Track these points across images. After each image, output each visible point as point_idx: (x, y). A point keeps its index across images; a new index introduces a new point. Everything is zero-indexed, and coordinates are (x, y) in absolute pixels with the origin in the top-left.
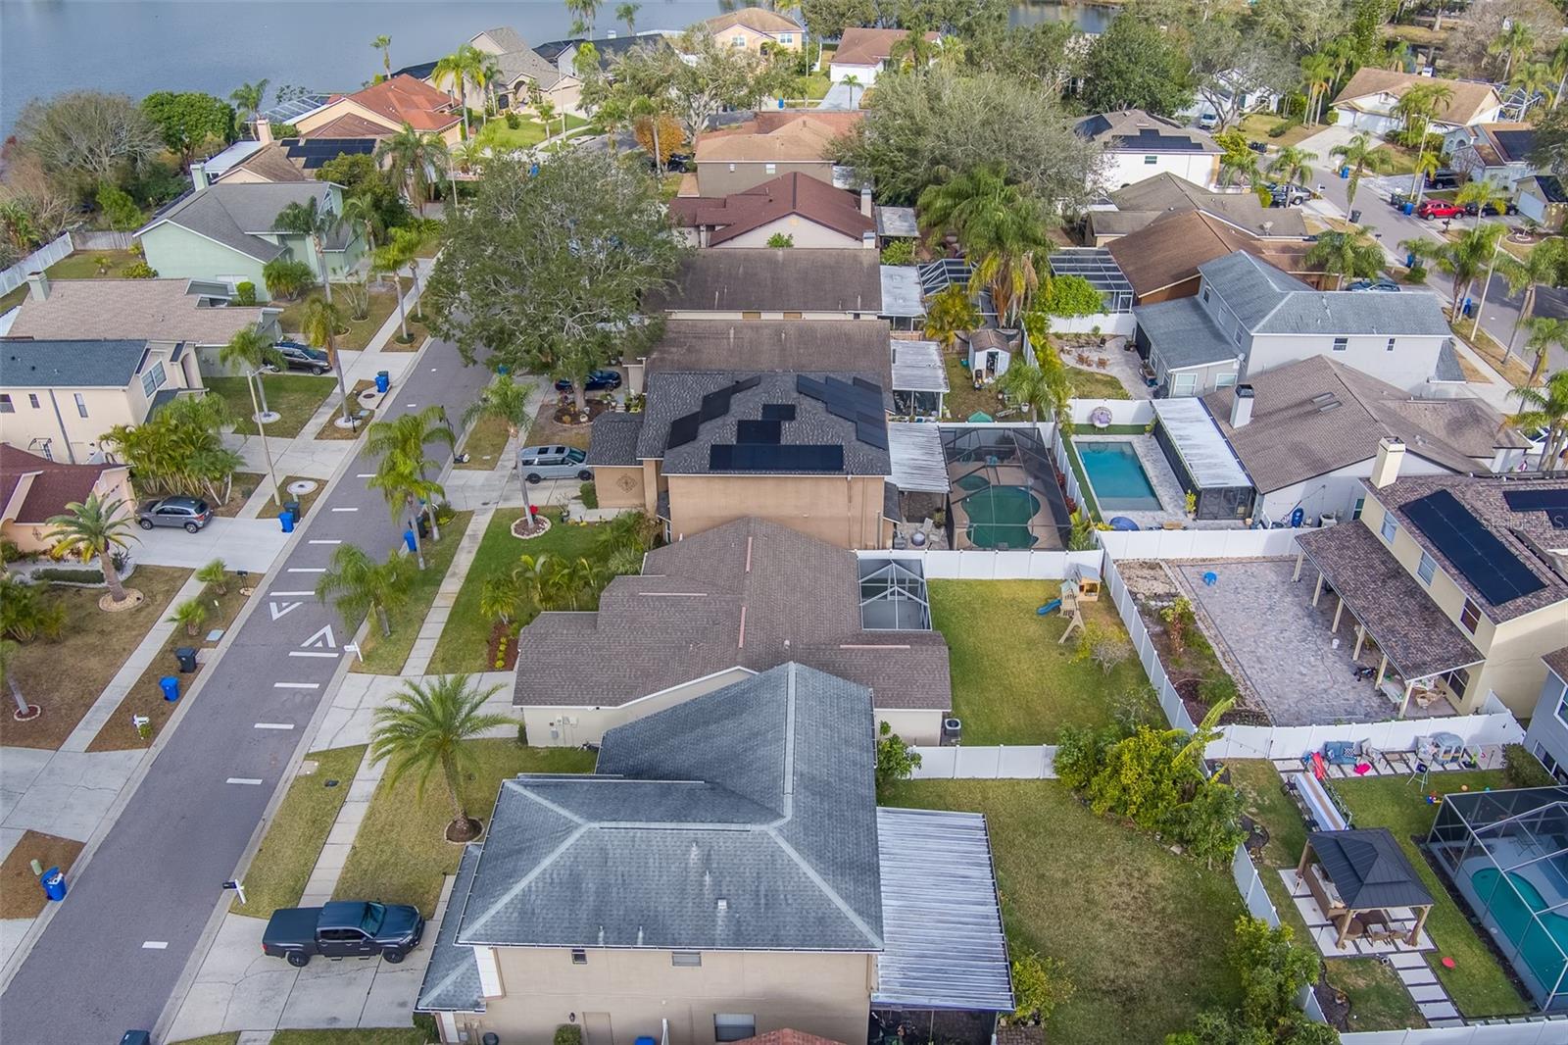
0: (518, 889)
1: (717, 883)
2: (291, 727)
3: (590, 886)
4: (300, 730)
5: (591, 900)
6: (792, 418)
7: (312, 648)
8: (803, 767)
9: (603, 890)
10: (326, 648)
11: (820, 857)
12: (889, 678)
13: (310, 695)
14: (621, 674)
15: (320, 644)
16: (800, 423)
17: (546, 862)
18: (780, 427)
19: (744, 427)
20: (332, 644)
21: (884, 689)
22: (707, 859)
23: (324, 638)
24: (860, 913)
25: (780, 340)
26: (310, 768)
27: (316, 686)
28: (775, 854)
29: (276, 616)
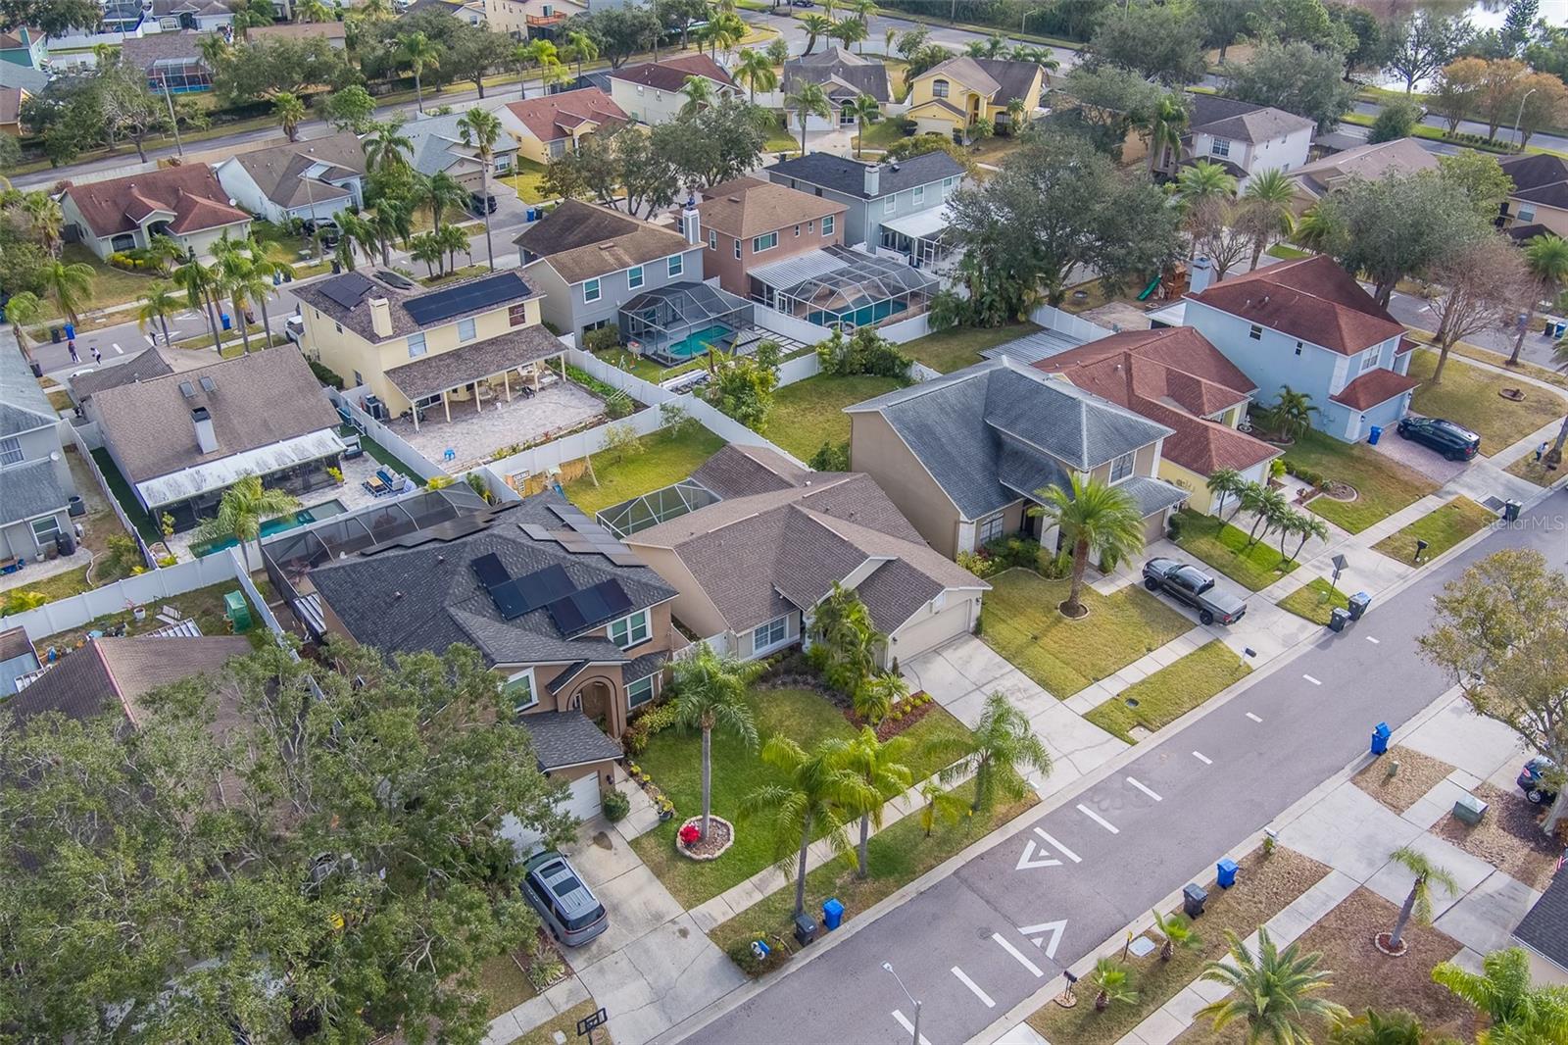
2: (1130, 779)
4: (1125, 772)
7: (1054, 853)
10: (1041, 844)
13: (1092, 801)
15: (1043, 853)
20: (1031, 845)
23: (1034, 857)
26: (1136, 733)
27: (1080, 807)
29: (1059, 927)
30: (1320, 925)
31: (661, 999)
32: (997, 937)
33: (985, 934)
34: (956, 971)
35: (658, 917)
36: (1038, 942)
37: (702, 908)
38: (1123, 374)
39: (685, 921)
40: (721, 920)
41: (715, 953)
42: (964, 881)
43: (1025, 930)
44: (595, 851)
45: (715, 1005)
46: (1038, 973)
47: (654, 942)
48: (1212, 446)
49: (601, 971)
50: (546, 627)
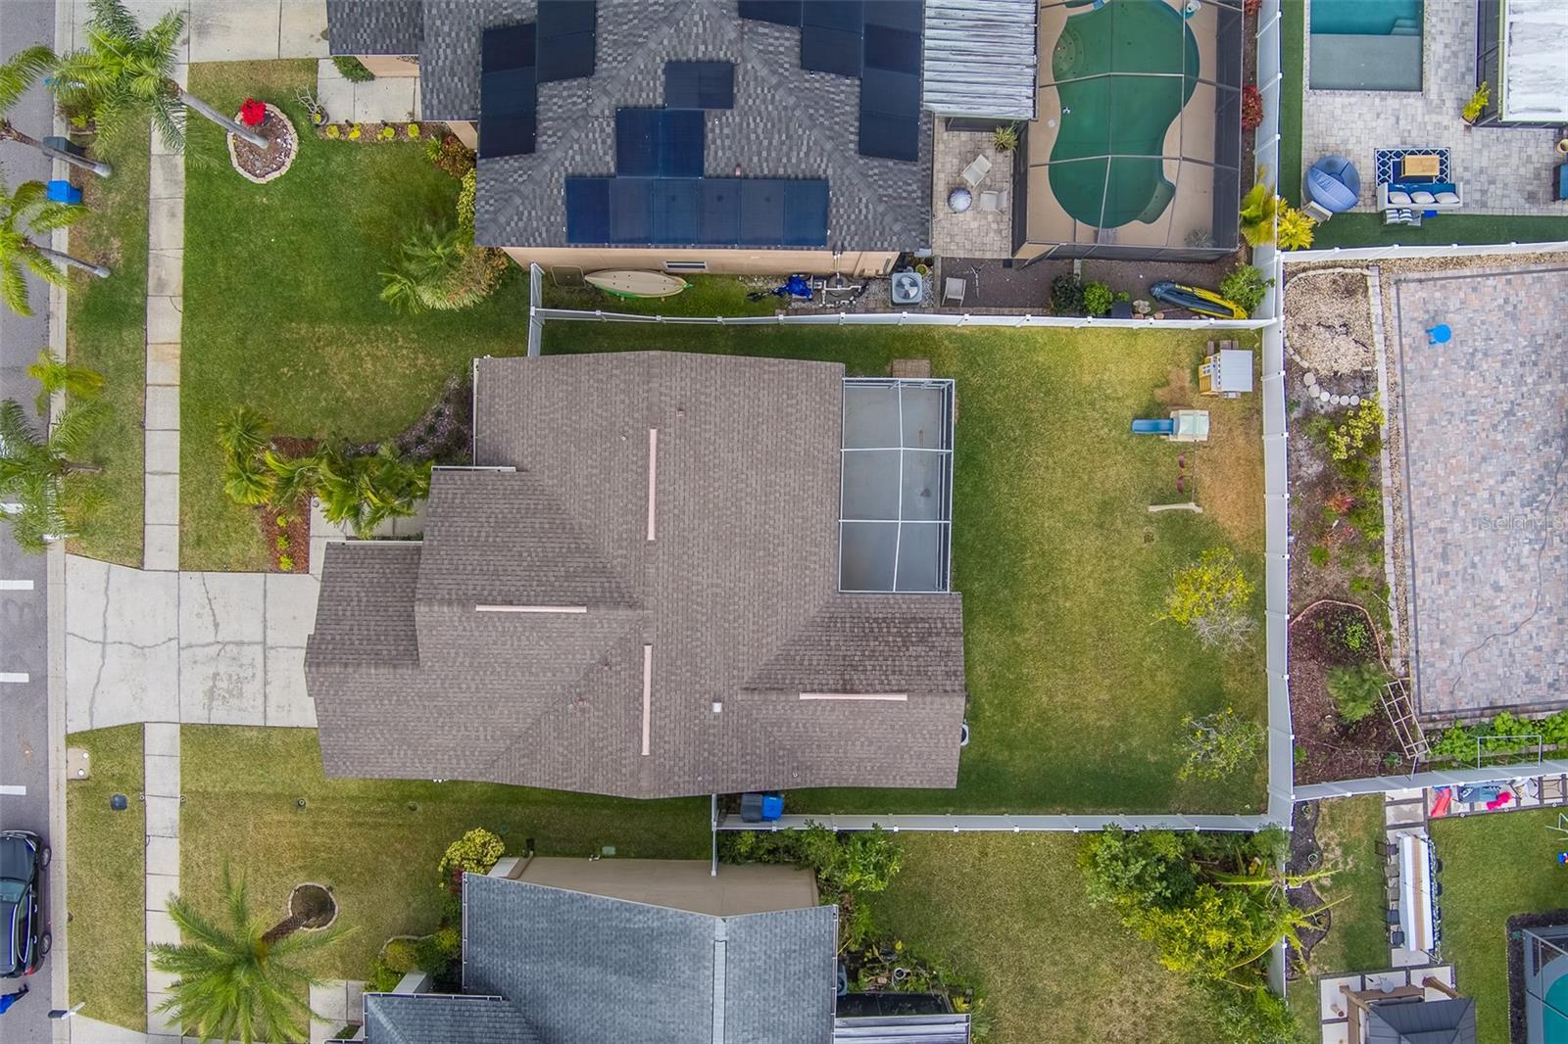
6: (727, 101)
12: (871, 743)
13: (30, 604)
14: (474, 734)
16: (744, 114)
18: (703, 124)
19: (628, 120)
21: (861, 760)
27: (30, 583)
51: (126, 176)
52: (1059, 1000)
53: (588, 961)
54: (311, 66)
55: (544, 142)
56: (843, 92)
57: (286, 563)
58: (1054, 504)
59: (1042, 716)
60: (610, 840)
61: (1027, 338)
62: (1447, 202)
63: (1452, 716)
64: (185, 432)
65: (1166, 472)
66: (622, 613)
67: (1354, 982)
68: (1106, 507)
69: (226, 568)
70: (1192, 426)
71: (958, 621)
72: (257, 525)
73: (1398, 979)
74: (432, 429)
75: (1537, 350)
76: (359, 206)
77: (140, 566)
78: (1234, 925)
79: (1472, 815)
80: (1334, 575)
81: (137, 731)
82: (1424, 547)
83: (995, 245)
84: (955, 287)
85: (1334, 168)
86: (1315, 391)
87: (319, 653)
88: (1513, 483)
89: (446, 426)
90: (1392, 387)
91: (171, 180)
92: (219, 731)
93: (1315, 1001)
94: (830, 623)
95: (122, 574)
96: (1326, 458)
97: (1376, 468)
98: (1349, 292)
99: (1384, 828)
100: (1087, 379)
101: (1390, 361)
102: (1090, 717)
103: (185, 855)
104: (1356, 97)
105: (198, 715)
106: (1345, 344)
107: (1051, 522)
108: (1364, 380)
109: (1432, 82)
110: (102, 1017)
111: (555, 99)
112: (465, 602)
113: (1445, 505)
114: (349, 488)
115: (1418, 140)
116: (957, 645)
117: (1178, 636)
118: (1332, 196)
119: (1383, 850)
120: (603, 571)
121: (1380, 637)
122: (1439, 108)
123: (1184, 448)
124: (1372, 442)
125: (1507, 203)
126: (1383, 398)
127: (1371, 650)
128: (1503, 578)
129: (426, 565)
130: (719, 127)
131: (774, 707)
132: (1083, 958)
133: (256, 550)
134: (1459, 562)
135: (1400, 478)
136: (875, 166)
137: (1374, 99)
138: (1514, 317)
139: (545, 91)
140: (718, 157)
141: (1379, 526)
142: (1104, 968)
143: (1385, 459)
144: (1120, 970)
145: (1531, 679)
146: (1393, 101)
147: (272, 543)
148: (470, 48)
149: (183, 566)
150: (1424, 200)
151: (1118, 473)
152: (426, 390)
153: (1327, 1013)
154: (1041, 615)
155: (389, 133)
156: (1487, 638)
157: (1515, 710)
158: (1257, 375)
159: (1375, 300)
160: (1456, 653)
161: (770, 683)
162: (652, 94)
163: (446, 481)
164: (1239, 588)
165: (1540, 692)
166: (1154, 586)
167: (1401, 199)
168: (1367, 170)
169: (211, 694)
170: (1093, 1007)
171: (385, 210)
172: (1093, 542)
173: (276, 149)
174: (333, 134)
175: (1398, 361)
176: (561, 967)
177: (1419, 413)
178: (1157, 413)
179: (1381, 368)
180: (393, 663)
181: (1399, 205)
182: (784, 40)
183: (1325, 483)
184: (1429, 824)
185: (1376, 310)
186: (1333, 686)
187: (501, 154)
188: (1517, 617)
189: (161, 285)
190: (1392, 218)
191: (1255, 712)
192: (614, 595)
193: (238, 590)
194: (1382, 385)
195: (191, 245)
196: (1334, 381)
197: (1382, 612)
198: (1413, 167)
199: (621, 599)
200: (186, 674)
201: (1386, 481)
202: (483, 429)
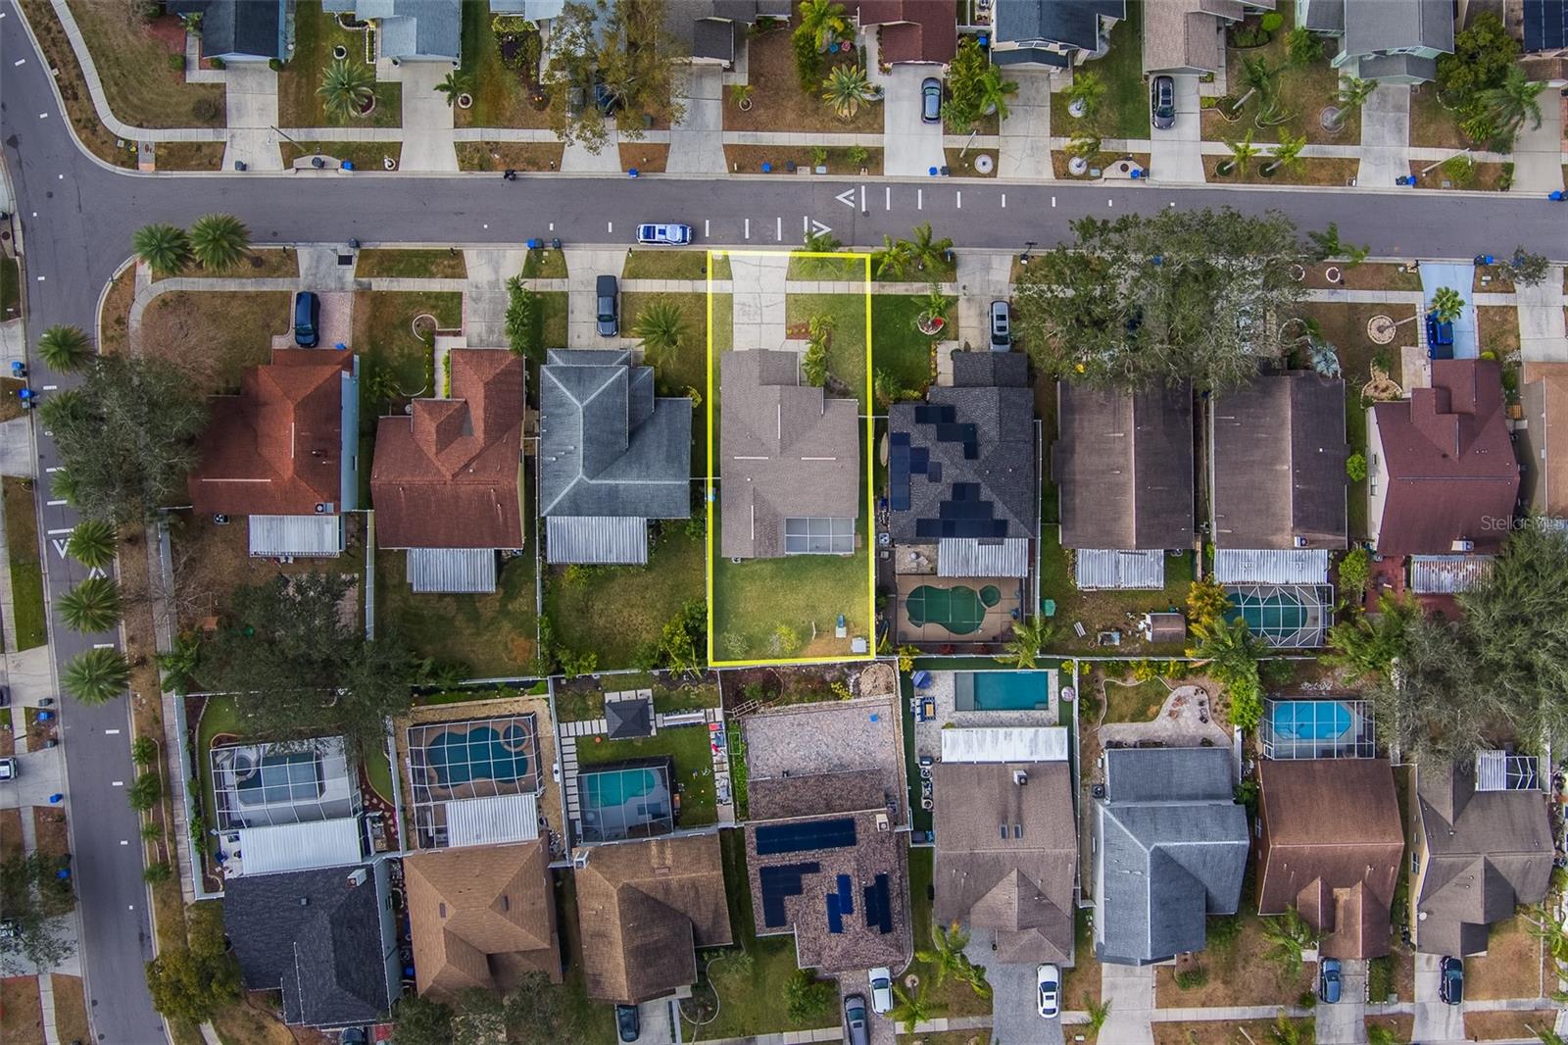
0: (560, 385)
1: (561, 457)
2: (749, 237)
3: (560, 411)
5: (556, 412)
6: (930, 480)
7: (812, 227)
8: (621, 488)
9: (559, 416)
10: (810, 234)
11: (575, 494)
13: (773, 238)
15: (815, 230)
16: (927, 485)
17: (568, 394)
18: (924, 473)
19: (925, 451)
22: (570, 452)
23: (820, 230)
24: (555, 508)
25: (1112, 470)
27: (779, 239)
28: (572, 477)
29: (840, 198)
30: (756, 130)
31: (987, 268)
32: (864, 210)
33: (866, 214)
34: (888, 208)
35: (969, 300)
36: (852, 198)
37: (952, 294)
38: (474, 465)
39: (961, 292)
40: (948, 284)
41: (959, 273)
42: (853, 241)
43: (852, 205)
44: (973, 345)
45: (972, 253)
46: (863, 187)
47: (976, 291)
48: (498, 371)
49: (1000, 291)
50: (959, 414)
51: (919, 274)
52: (643, 598)
53: (669, 440)
54: (956, 339)
55: (920, 426)
56: (935, 514)
57: (789, 332)
58: (814, 590)
59: (742, 588)
60: (697, 443)
61: (867, 581)
62: (918, 718)
63: (744, 730)
64: (833, 295)
65: (825, 627)
66: (779, 450)
67: (651, 701)
68: (813, 607)
69: (787, 309)
70: (841, 632)
71: (777, 556)
72: (802, 321)
73: (652, 717)
74: (835, 381)
75: (870, 754)
76: (909, 356)
77: (787, 279)
78: (681, 646)
79: (710, 739)
80: (792, 686)
81: (730, 278)
82: (802, 718)
83: (899, 568)
84: (886, 555)
85: (926, 682)
86: (854, 677)
87: (764, 353)
88: (824, 747)
89: (837, 386)
90: (856, 704)
91: (918, 290)
92: (731, 307)
93: (645, 687)
94: (776, 515)
95: (784, 273)
96: (832, 681)
97: (828, 700)
98: (887, 688)
99: (705, 708)
100: (856, 600)
101: (864, 703)
102: (742, 605)
103: (686, 294)
104: (953, 689)
105: (736, 299)
106: (870, 686)
107: (809, 588)
108: (858, 694)
109: (958, 714)
110: (627, 263)
111: (931, 429)
112: (781, 401)
113: (817, 724)
114: (815, 363)
115: (939, 710)
116: (769, 556)
117: (771, 631)
118: (917, 677)
119: (698, 708)
120: (791, 444)
121: (771, 703)
122: (949, 717)
123: (834, 631)
124: (837, 697)
125: (919, 742)
126: (853, 701)
127: (766, 699)
128: (792, 745)
129: (792, 388)
130: (923, 477)
131: (748, 497)
132: (658, 605)
133: (794, 321)
134: (797, 730)
135: (826, 708)
136: (914, 524)
137: (953, 695)
138: (880, 745)
139: (934, 426)
140: (915, 477)
141: (810, 701)
142: (655, 613)
143: (832, 702)
144: (654, 618)
145: (757, 757)
146: (952, 701)
147: (796, 327)
148: (950, 402)
149: (787, 295)
150: (918, 710)
151: (825, 611)
152: (848, 379)
153: (639, 692)
154: (777, 587)
155: (933, 366)
156: (771, 741)
157: (747, 751)
158: (858, 654)
159: (885, 697)
160: (766, 730)
161: (757, 497)
162: (932, 459)
163: (818, 392)
164: (788, 648)
165: (753, 761)
166: (789, 623)
167: (918, 703)
168: (928, 693)
169: (744, 304)
170: (640, 610)
171: (908, 364)
172: (802, 603)
173: (928, 327)
174: (933, 347)
175: (865, 706)
176: (666, 432)
177: (848, 714)
178: (845, 623)
179: (862, 700)
180: (760, 377)
181: (916, 702)
182: (948, 496)
183: (824, 682)
184: (707, 724)
185: (881, 697)
186: (755, 683)
187: (917, 414)
188: (779, 751)
189: (883, 287)
190: (912, 700)
191: (747, 656)
192: (784, 447)
193: (778, 315)
194: (857, 700)
195: (897, 297)
196: (857, 684)
197: (780, 704)
198: (929, 708)
199: (783, 448)
200: (750, 296)
201: (824, 703)
202: (837, 402)
